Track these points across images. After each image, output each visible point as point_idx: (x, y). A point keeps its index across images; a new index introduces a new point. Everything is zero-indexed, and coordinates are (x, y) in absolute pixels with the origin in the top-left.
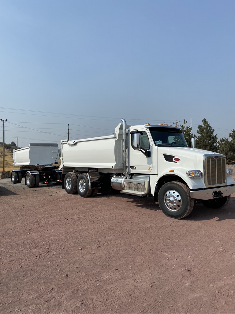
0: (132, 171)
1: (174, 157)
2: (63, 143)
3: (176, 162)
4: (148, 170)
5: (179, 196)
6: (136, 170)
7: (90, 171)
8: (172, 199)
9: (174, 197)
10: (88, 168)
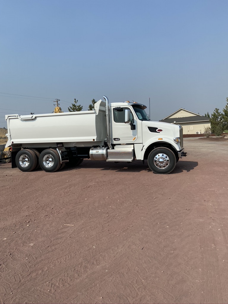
0: (115, 142)
1: (157, 128)
2: (10, 118)
3: (159, 133)
4: (132, 140)
5: (168, 157)
6: (120, 141)
7: (58, 146)
8: (161, 160)
9: (164, 159)
10: (56, 143)
